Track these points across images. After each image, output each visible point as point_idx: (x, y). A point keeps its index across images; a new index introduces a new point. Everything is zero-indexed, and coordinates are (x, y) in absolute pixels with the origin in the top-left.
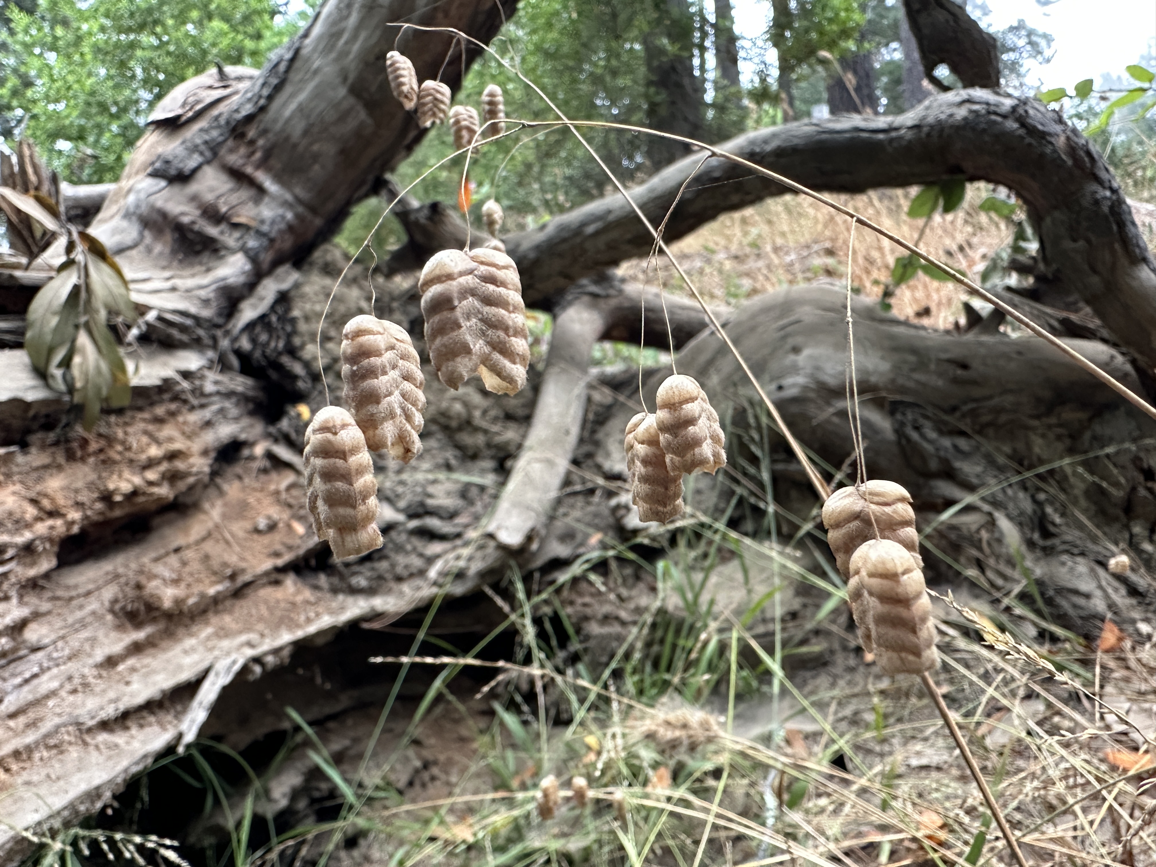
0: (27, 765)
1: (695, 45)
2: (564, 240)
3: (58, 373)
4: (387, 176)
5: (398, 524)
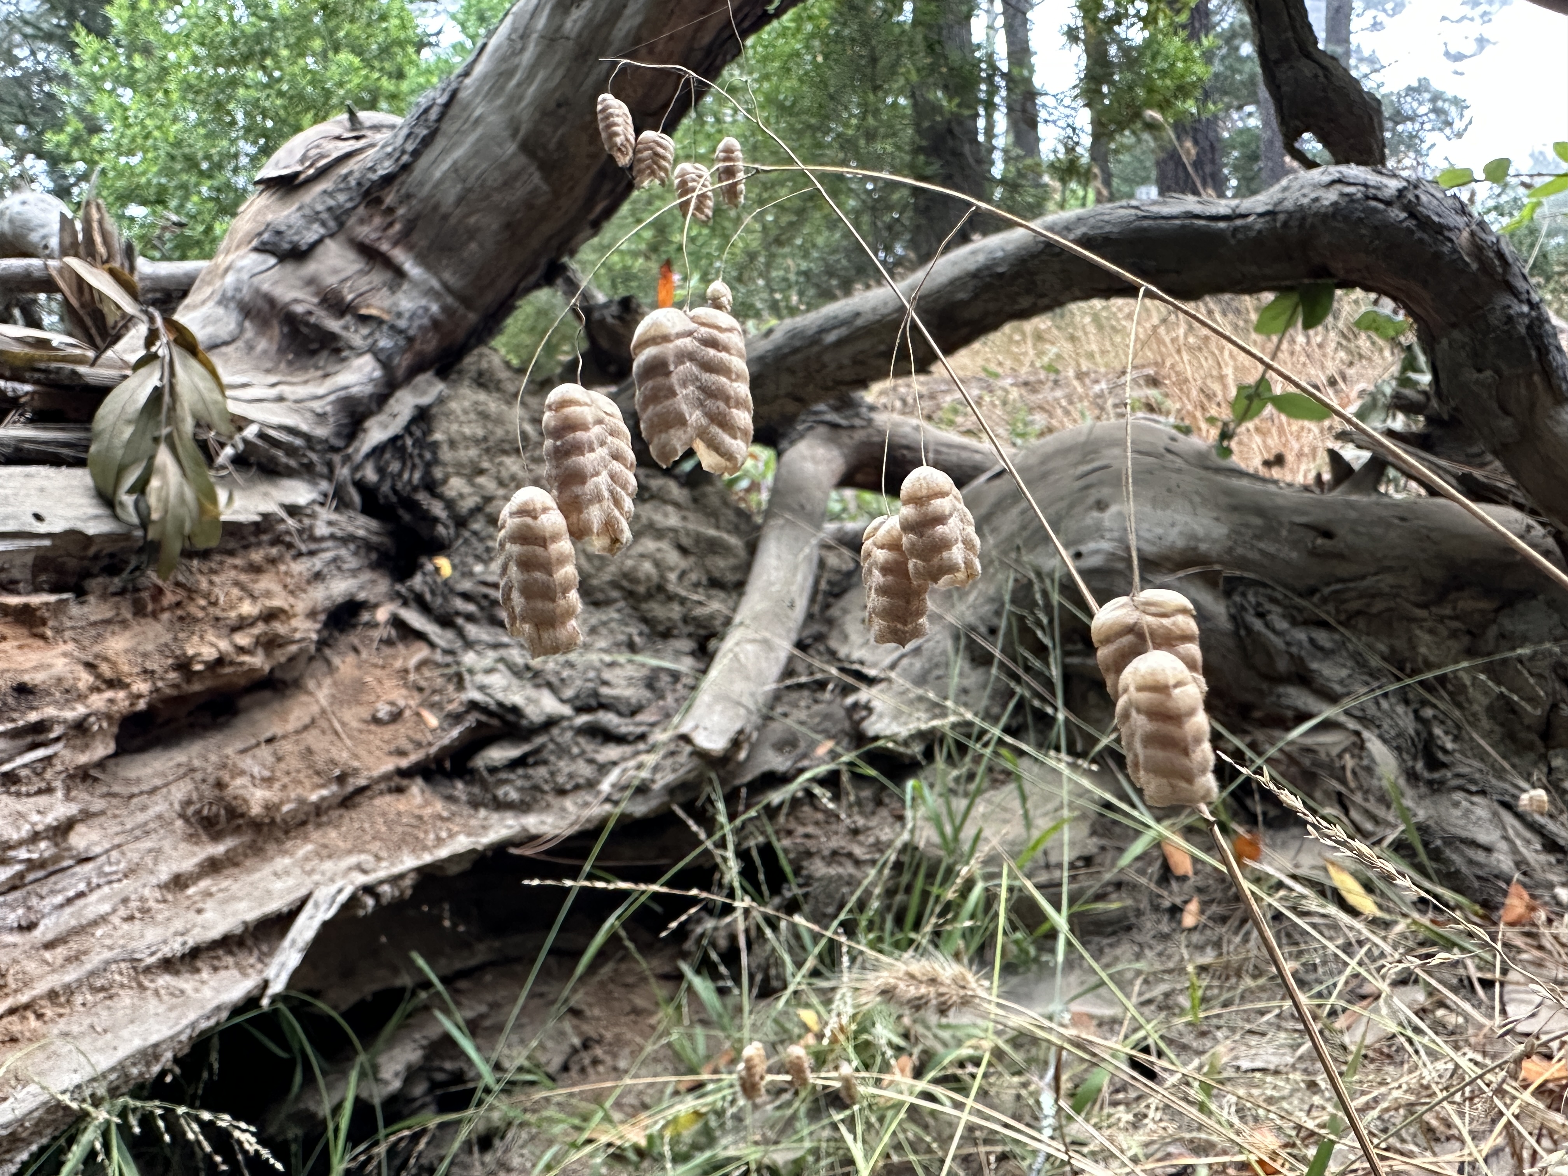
0: (66, 1011)
1: (980, 101)
2: (795, 351)
3: (128, 500)
4: (565, 259)
5: (563, 718)
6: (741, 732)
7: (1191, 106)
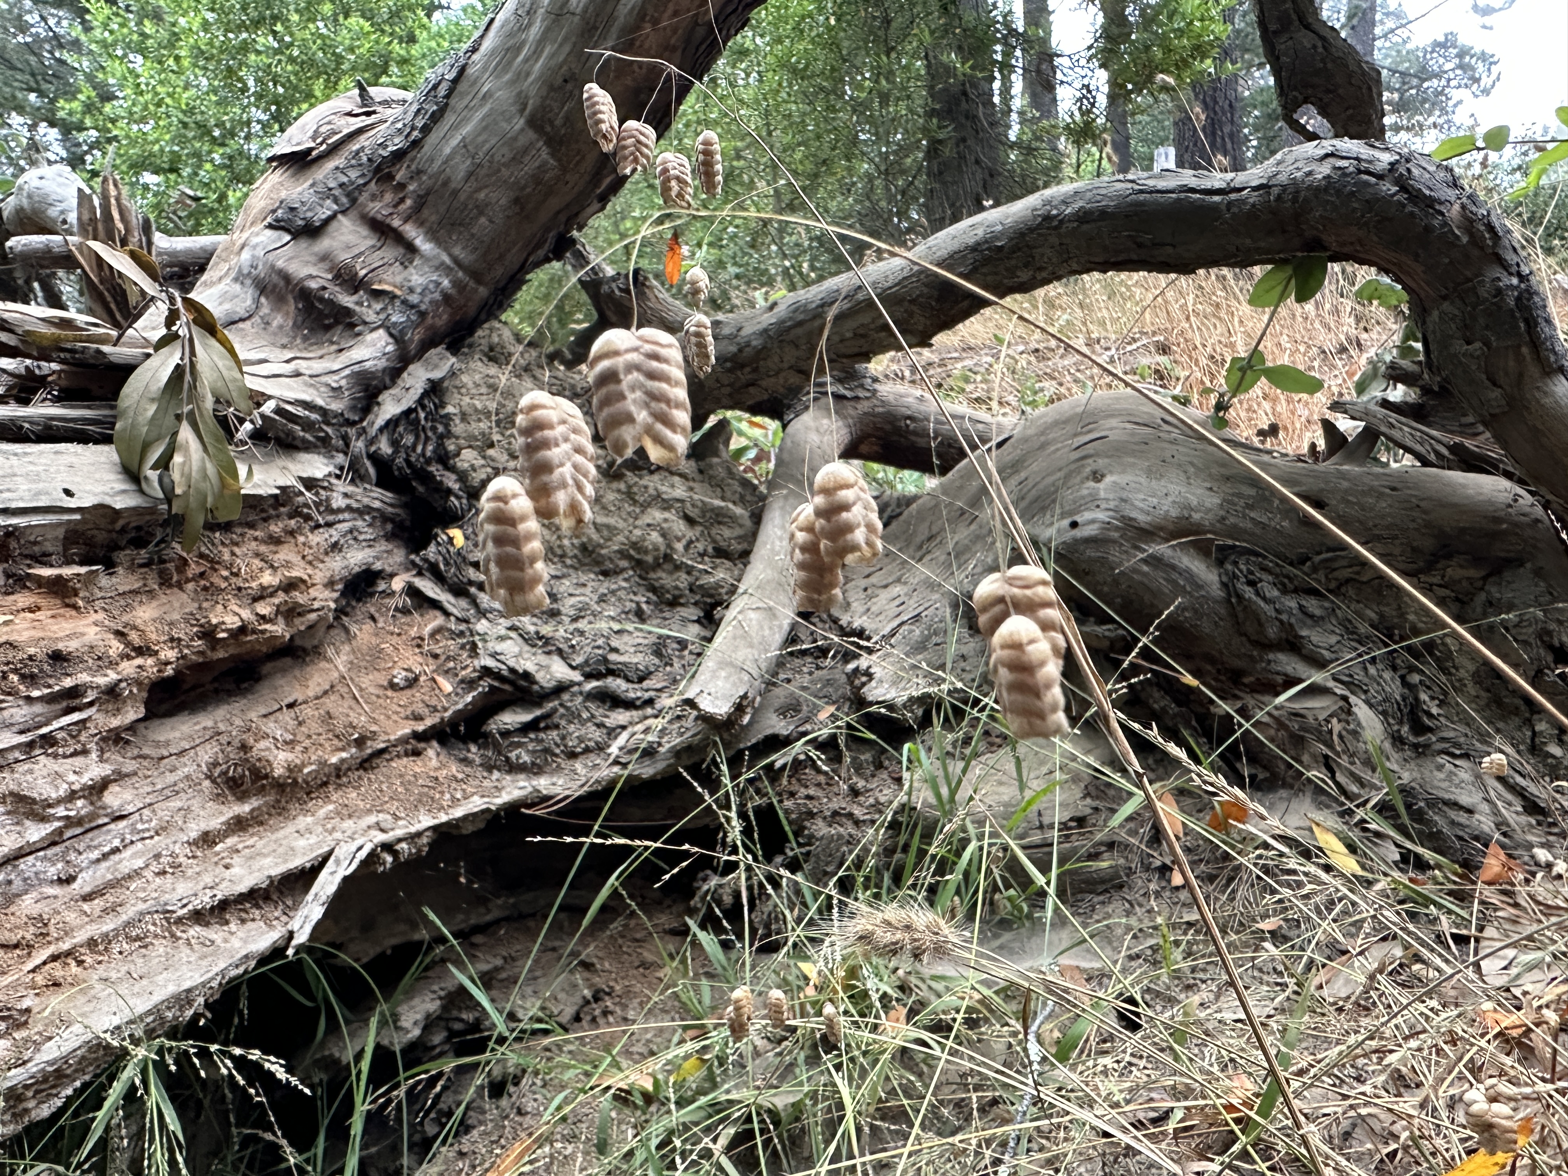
0: (105, 958)
1: (995, 63)
2: (798, 324)
3: (153, 475)
4: (575, 233)
5: (573, 684)
6: (744, 697)
7: (1208, 66)
